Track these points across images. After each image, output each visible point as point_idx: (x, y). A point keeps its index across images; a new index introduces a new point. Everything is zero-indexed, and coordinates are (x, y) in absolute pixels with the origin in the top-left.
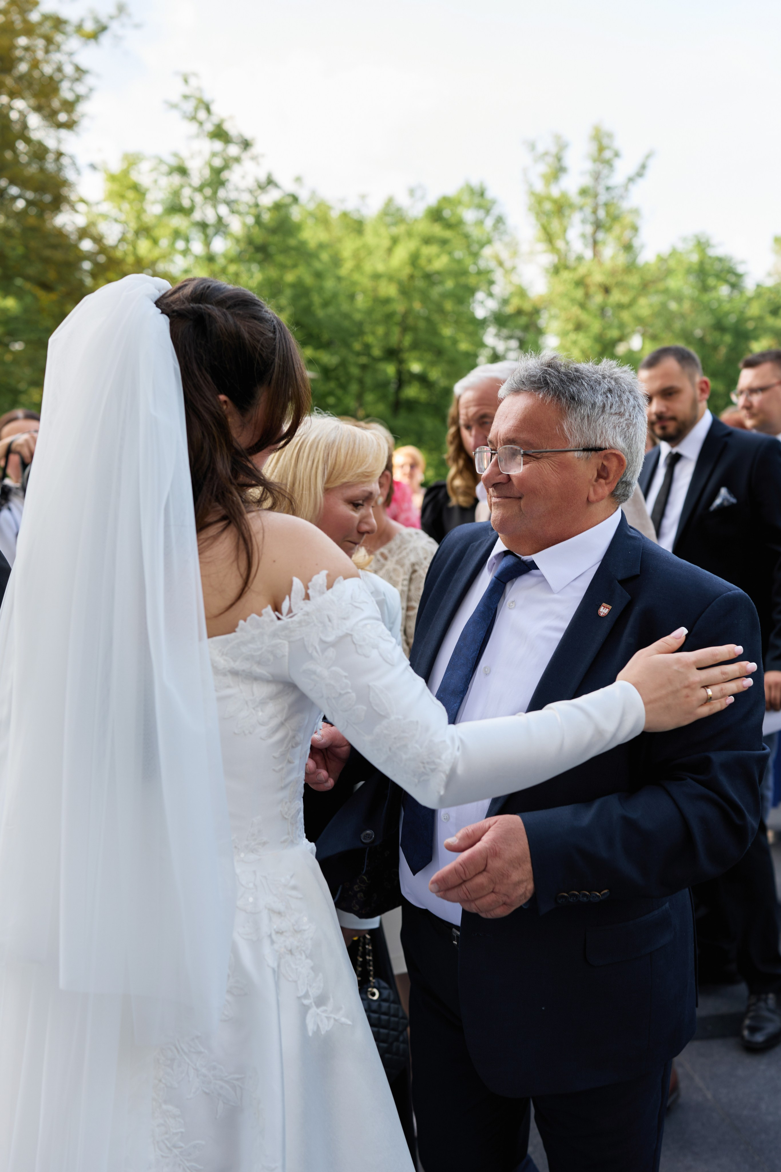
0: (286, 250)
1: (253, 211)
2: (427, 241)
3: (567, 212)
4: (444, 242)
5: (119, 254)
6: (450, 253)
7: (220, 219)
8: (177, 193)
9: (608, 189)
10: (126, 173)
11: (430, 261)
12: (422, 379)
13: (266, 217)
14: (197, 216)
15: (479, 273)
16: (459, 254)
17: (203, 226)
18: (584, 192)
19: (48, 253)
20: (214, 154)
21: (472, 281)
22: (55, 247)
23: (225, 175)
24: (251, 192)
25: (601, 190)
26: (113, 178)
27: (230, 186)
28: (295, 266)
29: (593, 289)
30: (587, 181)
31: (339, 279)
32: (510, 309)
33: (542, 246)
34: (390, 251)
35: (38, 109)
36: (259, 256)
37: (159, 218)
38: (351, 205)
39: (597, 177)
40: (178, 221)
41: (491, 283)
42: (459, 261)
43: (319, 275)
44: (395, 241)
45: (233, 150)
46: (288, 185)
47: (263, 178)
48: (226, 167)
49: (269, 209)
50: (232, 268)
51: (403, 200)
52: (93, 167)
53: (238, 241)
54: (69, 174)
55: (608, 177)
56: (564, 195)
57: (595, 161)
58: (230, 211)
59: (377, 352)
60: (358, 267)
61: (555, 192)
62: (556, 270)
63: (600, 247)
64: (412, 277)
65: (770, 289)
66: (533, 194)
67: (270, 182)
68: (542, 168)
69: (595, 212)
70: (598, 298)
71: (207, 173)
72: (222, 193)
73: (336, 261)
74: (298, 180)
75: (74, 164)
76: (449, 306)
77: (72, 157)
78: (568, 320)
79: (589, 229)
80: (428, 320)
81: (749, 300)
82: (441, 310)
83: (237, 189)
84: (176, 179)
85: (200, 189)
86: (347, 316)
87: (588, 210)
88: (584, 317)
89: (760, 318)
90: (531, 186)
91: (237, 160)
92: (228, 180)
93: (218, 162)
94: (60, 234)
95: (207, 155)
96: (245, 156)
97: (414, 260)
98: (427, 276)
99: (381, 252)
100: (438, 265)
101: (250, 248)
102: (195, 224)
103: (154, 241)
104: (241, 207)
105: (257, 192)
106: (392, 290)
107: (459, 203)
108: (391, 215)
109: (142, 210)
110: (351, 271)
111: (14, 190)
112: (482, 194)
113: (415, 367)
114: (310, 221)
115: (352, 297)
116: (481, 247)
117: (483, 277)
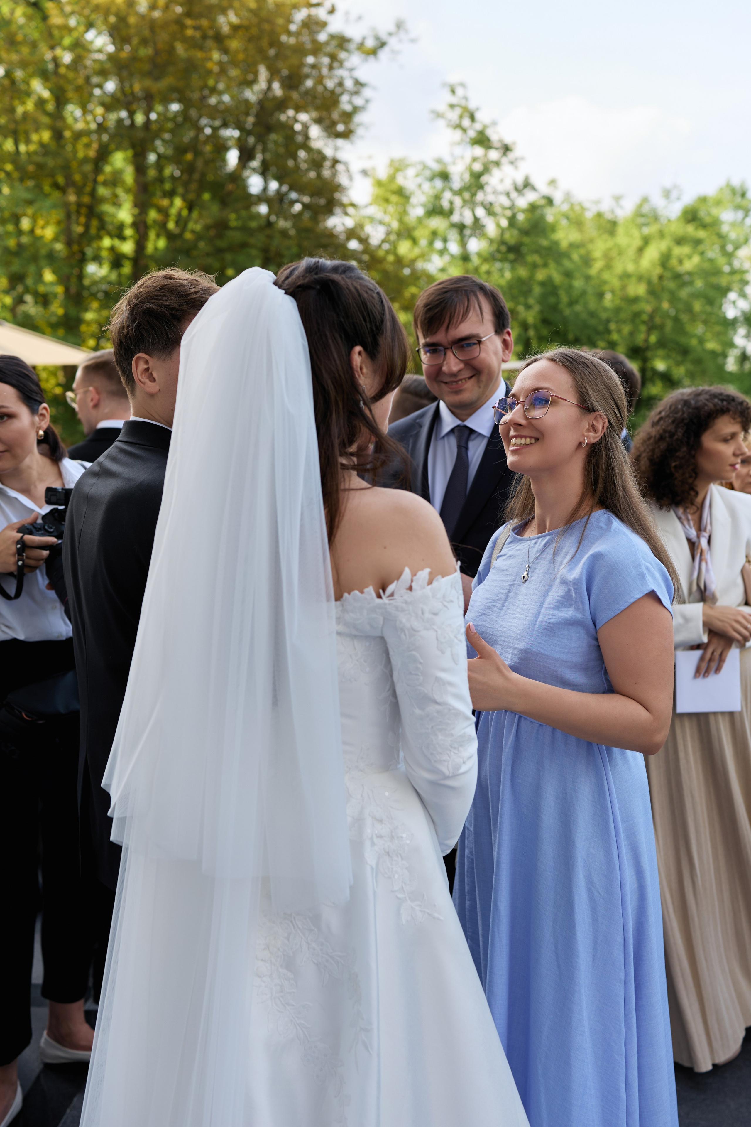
0: (537, 250)
1: (509, 213)
2: (680, 241)
4: (697, 242)
5: (381, 253)
6: (702, 253)
7: (476, 220)
8: (438, 197)
10: (392, 178)
11: (681, 262)
12: (666, 377)
13: (521, 217)
14: (455, 218)
15: (733, 272)
16: (711, 254)
17: (461, 227)
20: (475, 159)
21: (724, 281)
22: (325, 246)
23: (484, 179)
24: (508, 194)
26: (379, 184)
27: (488, 189)
28: (545, 265)
31: (588, 278)
34: (641, 250)
35: (318, 121)
36: (511, 256)
37: (420, 220)
38: (606, 207)
40: (437, 223)
41: (745, 283)
42: (711, 261)
43: (568, 275)
44: (646, 241)
45: (494, 155)
46: (543, 189)
47: (520, 181)
48: (486, 170)
49: (524, 211)
50: (485, 268)
51: (658, 202)
52: (364, 173)
53: (491, 241)
54: (343, 180)
58: (486, 213)
60: (608, 266)
64: (661, 277)
67: (527, 184)
71: (467, 177)
72: (480, 196)
73: (587, 261)
74: (553, 183)
75: (348, 170)
76: (697, 306)
77: (346, 164)
80: (676, 319)
82: (689, 309)
83: (495, 192)
84: (439, 183)
85: (459, 193)
86: (593, 314)
91: (497, 164)
92: (487, 183)
93: (477, 167)
94: (330, 234)
95: (468, 160)
96: (504, 160)
97: (665, 260)
98: (677, 276)
99: (631, 252)
100: (689, 265)
101: (504, 248)
102: (453, 225)
103: (415, 241)
104: (497, 209)
105: (514, 195)
106: (640, 290)
107: (718, 203)
108: (642, 216)
109: (405, 212)
110: (601, 270)
111: (294, 195)
112: (743, 195)
113: (660, 366)
114: (564, 222)
115: (601, 295)
116: (737, 247)
117: (737, 277)
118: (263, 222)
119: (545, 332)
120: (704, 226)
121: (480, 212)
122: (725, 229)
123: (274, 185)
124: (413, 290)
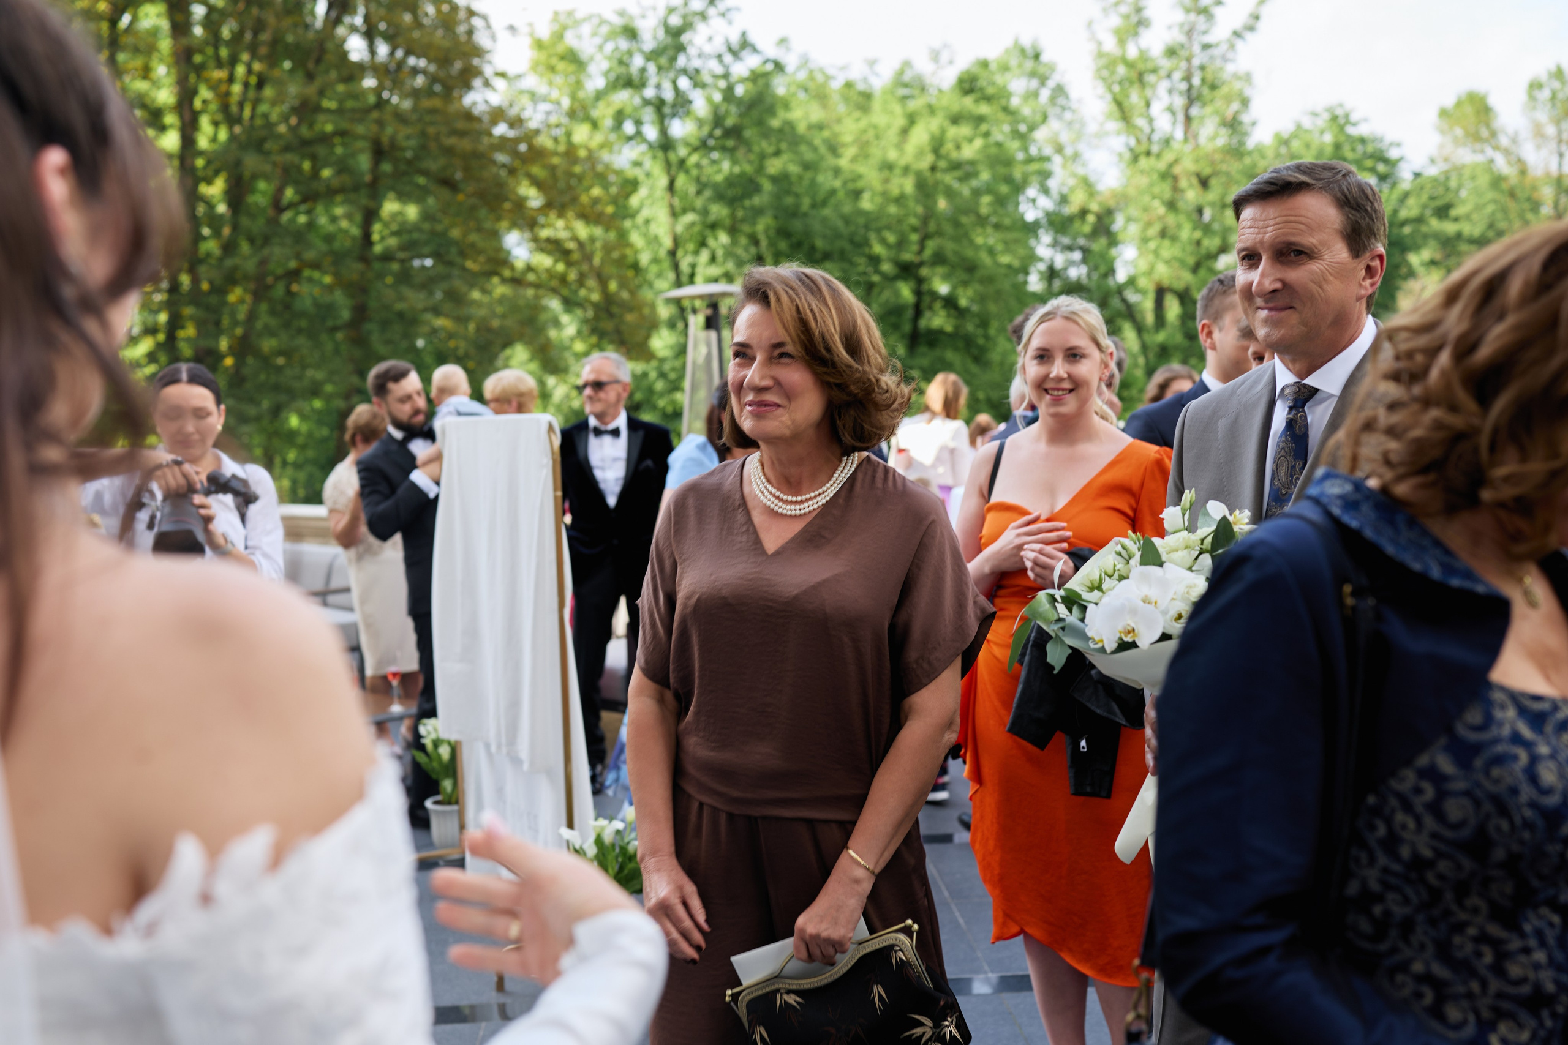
0: (766, 133)
1: (722, 84)
2: (956, 120)
3: (1150, 78)
4: (980, 119)
5: (544, 141)
6: (986, 135)
7: (679, 94)
8: (623, 62)
9: (1206, 47)
10: (559, 36)
11: (958, 147)
12: (950, 302)
13: (740, 90)
14: (649, 92)
15: (1030, 160)
16: (998, 136)
17: (659, 105)
18: (1171, 52)
19: (451, 141)
20: (671, 10)
21: (1017, 173)
22: (462, 134)
23: (685, 38)
24: (719, 57)
25: (1196, 48)
26: (539, 45)
27: (692, 51)
28: (777, 153)
29: (1183, 183)
30: (1176, 37)
31: (837, 171)
32: (1070, 209)
33: (1114, 125)
34: (905, 132)
36: (730, 143)
37: (599, 96)
38: (856, 73)
39: (1190, 33)
40: (623, 97)
41: (1046, 175)
42: (999, 145)
43: (809, 167)
44: (912, 119)
46: (769, 49)
47: (735, 39)
48: (687, 26)
49: (743, 80)
50: (694, 159)
51: (923, 66)
52: (512, 28)
53: (700, 122)
54: (482, 39)
55: (1205, 32)
56: (1144, 55)
57: (1188, 11)
58: (692, 84)
59: (887, 267)
60: (863, 154)
61: (1132, 52)
62: (1135, 158)
63: (1194, 125)
64: (933, 168)
65: (1434, 180)
66: (1100, 55)
67: (745, 44)
68: (1115, 21)
69: (1187, 78)
70: (1192, 195)
71: (661, 34)
72: (681, 61)
73: (834, 149)
74: (783, 41)
75: (489, 27)
76: (984, 206)
77: (485, 18)
78: (1149, 224)
79: (1179, 102)
80: (957, 224)
81: (1406, 195)
82: (973, 210)
83: (701, 55)
84: (624, 44)
85: (652, 56)
86: (847, 220)
87: (1177, 76)
88: (1171, 220)
89: (1419, 220)
90: (1100, 44)
91: (702, 16)
92: (689, 43)
93: (675, 21)
94: (468, 116)
95: (661, 12)
96: (712, 11)
97: (937, 145)
98: (955, 166)
99: (892, 135)
100: (968, 152)
101: (718, 132)
102: (646, 102)
103: (595, 125)
104: (706, 78)
105: (728, 58)
106: (908, 185)
107: (1005, 68)
108: (906, 85)
109: (579, 84)
110: (854, 160)
111: (412, 61)
112: (1037, 56)
113: (943, 289)
114: (802, 95)
115: (857, 194)
116: (1032, 128)
117: (1034, 167)
118: (372, 99)
119: (783, 245)
120: (988, 99)
121: (684, 83)
122: (1015, 102)
123: (383, 49)
124: (596, 191)
